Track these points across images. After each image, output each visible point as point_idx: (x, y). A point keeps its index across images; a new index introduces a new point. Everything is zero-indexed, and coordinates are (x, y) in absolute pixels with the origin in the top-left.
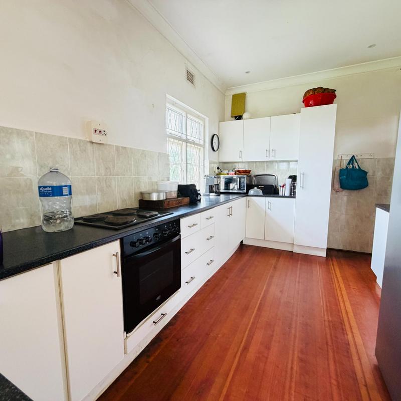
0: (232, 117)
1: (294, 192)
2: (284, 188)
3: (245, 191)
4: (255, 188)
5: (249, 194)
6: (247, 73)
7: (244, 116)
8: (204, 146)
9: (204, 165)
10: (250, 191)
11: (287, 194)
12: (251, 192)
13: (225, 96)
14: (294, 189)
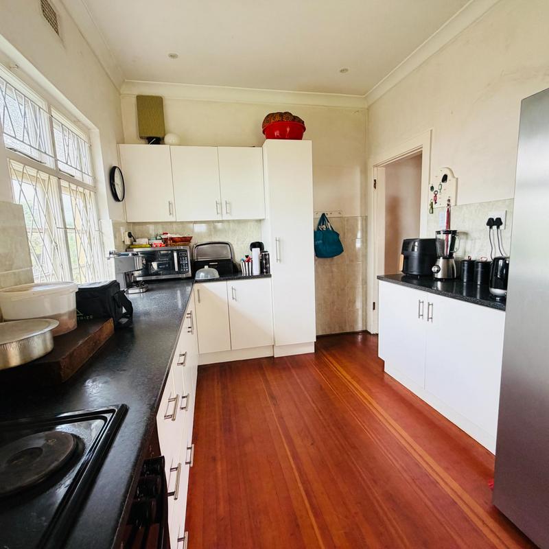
0: (141, 138)
1: (266, 268)
2: (250, 263)
3: (190, 274)
4: (206, 267)
5: (196, 279)
6: (172, 56)
7: (168, 139)
8: (94, 189)
9: (100, 231)
10: (197, 272)
11: (256, 271)
12: (201, 275)
13: (120, 94)
14: (266, 264)
